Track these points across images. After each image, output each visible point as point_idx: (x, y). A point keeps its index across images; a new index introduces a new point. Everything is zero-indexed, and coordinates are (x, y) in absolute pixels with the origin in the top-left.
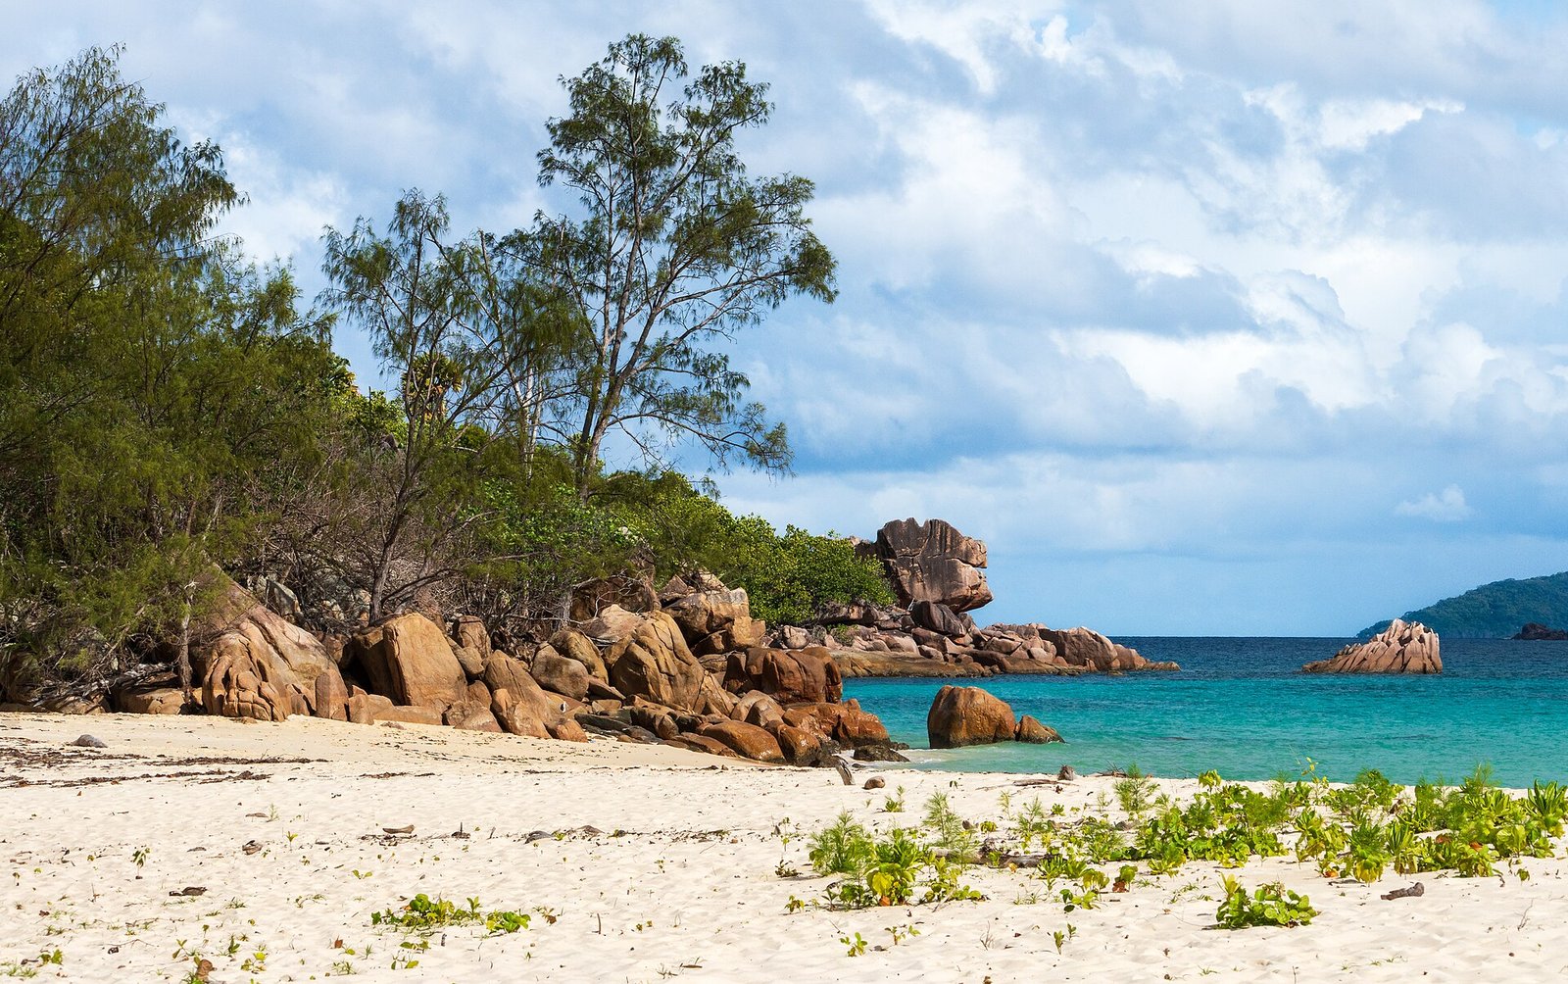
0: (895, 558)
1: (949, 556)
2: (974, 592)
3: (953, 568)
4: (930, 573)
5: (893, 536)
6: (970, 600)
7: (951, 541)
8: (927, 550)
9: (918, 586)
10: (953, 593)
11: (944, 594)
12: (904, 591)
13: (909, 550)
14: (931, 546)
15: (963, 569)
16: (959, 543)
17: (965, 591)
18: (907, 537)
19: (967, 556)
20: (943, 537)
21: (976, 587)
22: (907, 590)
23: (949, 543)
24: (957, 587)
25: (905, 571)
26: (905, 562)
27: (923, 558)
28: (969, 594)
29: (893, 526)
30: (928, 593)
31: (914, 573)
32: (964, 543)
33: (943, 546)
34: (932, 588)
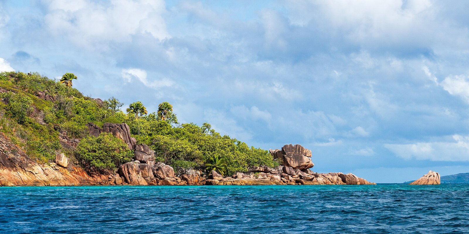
0: (286, 155)
1: (301, 154)
2: (308, 164)
3: (302, 157)
4: (295, 159)
5: (285, 149)
6: (307, 166)
7: (301, 150)
8: (295, 152)
9: (292, 162)
10: (301, 164)
11: (299, 164)
12: (288, 163)
13: (290, 153)
14: (296, 151)
15: (304, 158)
16: (303, 151)
17: (305, 163)
18: (289, 149)
19: (305, 154)
20: (299, 149)
21: (309, 162)
22: (289, 163)
23: (301, 151)
24: (302, 162)
25: (288, 158)
26: (289, 156)
27: (294, 155)
28: (306, 164)
29: (285, 146)
30: (295, 164)
31: (291, 159)
32: (305, 151)
33: (299, 151)
34: (296, 162)
